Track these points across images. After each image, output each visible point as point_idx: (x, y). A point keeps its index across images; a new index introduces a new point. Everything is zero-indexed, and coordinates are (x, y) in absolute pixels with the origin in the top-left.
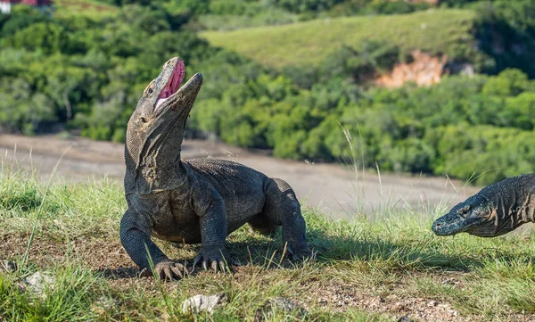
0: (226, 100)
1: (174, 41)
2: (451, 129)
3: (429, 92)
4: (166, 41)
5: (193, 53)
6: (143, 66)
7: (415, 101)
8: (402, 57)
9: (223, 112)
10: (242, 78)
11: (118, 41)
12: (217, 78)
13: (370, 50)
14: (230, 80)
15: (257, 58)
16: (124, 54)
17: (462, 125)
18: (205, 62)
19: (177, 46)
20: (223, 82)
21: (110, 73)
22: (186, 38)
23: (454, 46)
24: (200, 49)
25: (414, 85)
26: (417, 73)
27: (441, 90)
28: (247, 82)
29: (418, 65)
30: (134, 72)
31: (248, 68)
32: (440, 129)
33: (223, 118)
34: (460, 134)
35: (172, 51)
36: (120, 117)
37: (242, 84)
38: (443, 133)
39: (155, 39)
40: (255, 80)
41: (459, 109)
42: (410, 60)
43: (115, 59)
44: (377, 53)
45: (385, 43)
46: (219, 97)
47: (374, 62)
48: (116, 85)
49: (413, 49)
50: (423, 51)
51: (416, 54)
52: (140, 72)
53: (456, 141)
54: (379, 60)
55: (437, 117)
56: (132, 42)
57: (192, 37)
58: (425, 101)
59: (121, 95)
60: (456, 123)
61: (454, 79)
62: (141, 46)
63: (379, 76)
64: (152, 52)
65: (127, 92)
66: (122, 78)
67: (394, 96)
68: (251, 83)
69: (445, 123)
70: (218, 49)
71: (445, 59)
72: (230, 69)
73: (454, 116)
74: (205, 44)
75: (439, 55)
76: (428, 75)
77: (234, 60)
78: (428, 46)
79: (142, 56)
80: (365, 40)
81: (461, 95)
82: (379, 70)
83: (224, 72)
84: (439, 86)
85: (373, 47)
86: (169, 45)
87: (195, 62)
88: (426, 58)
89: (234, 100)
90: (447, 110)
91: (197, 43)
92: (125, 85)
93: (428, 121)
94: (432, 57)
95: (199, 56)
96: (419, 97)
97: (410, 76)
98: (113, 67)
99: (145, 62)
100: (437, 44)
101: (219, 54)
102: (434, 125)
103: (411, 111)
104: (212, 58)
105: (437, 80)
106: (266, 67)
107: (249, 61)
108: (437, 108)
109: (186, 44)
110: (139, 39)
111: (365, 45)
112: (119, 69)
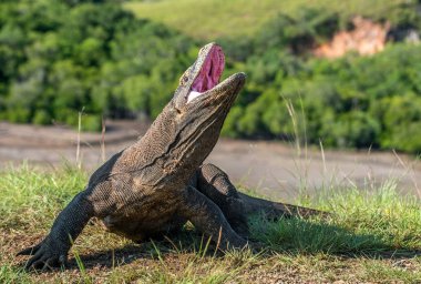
0: (156, 77)
1: (96, 14)
2: (397, 101)
3: (372, 61)
4: (87, 14)
5: (118, 26)
6: (64, 42)
7: (358, 72)
8: (342, 25)
9: (152, 89)
10: (172, 52)
11: (36, 15)
12: (144, 53)
13: (308, 18)
14: (159, 54)
15: (188, 30)
16: (43, 29)
17: (409, 96)
18: (132, 36)
19: (100, 19)
20: (152, 57)
21: (28, 50)
22: (110, 10)
23: (398, 11)
24: (125, 22)
25: (356, 54)
26: (359, 41)
27: (385, 60)
28: (177, 55)
29: (360, 33)
30: (54, 48)
31: (178, 41)
32: (385, 101)
33: (153, 96)
34: (406, 105)
35: (95, 24)
36: (40, 97)
37: (171, 58)
38: (388, 105)
39: (76, 12)
40: (186, 53)
41: (404, 78)
42: (351, 28)
43: (32, 35)
44: (315, 21)
45: (323, 10)
46: (148, 73)
47: (312, 31)
48: (35, 63)
49: (355, 15)
50: (365, 17)
51: (357, 21)
52: (61, 48)
53: (402, 113)
54: (318, 28)
55: (382, 87)
56: (51, 16)
57: (116, 8)
58: (369, 70)
59: (40, 74)
60: (401, 94)
61: (398, 47)
62: (60, 19)
63: (319, 46)
64: (72, 27)
65: (48, 70)
66: (41, 55)
67: (335, 67)
68: (182, 57)
69: (391, 93)
70: (145, 22)
71: (388, 25)
72: (159, 43)
73: (400, 86)
74: (130, 16)
75: (382, 21)
76: (370, 44)
77: (163, 33)
78: (370, 12)
79: (62, 31)
80: (302, 7)
81: (406, 64)
82: (319, 40)
83: (152, 46)
84: (382, 55)
85: (311, 15)
86: (92, 17)
87: (120, 35)
88: (368, 24)
89: (163, 76)
90: (393, 79)
91: (121, 15)
92: (44, 63)
93: (372, 93)
94: (375, 23)
95: (125, 30)
96: (362, 68)
97: (352, 45)
98: (30, 43)
99: (65, 37)
100: (379, 9)
101: (146, 27)
102: (379, 97)
103: (354, 83)
104: (139, 32)
105: (381, 48)
106: (198, 40)
107: (178, 33)
108: (382, 78)
109: (110, 16)
110: (58, 13)
111: (302, 13)
112: (38, 46)
